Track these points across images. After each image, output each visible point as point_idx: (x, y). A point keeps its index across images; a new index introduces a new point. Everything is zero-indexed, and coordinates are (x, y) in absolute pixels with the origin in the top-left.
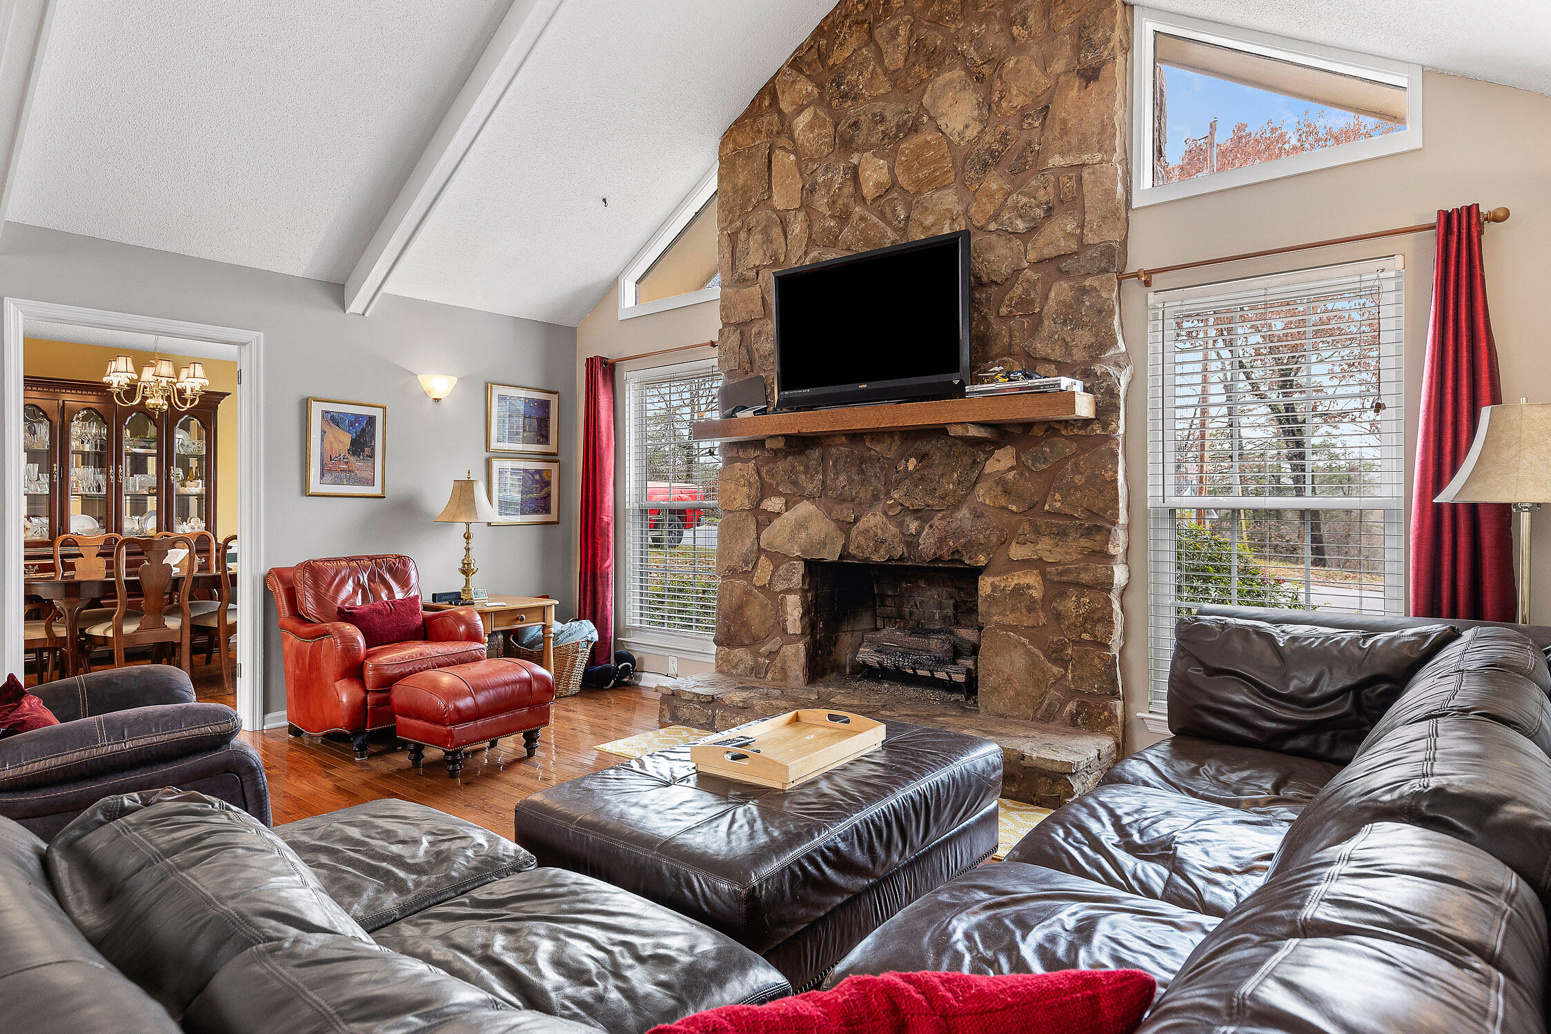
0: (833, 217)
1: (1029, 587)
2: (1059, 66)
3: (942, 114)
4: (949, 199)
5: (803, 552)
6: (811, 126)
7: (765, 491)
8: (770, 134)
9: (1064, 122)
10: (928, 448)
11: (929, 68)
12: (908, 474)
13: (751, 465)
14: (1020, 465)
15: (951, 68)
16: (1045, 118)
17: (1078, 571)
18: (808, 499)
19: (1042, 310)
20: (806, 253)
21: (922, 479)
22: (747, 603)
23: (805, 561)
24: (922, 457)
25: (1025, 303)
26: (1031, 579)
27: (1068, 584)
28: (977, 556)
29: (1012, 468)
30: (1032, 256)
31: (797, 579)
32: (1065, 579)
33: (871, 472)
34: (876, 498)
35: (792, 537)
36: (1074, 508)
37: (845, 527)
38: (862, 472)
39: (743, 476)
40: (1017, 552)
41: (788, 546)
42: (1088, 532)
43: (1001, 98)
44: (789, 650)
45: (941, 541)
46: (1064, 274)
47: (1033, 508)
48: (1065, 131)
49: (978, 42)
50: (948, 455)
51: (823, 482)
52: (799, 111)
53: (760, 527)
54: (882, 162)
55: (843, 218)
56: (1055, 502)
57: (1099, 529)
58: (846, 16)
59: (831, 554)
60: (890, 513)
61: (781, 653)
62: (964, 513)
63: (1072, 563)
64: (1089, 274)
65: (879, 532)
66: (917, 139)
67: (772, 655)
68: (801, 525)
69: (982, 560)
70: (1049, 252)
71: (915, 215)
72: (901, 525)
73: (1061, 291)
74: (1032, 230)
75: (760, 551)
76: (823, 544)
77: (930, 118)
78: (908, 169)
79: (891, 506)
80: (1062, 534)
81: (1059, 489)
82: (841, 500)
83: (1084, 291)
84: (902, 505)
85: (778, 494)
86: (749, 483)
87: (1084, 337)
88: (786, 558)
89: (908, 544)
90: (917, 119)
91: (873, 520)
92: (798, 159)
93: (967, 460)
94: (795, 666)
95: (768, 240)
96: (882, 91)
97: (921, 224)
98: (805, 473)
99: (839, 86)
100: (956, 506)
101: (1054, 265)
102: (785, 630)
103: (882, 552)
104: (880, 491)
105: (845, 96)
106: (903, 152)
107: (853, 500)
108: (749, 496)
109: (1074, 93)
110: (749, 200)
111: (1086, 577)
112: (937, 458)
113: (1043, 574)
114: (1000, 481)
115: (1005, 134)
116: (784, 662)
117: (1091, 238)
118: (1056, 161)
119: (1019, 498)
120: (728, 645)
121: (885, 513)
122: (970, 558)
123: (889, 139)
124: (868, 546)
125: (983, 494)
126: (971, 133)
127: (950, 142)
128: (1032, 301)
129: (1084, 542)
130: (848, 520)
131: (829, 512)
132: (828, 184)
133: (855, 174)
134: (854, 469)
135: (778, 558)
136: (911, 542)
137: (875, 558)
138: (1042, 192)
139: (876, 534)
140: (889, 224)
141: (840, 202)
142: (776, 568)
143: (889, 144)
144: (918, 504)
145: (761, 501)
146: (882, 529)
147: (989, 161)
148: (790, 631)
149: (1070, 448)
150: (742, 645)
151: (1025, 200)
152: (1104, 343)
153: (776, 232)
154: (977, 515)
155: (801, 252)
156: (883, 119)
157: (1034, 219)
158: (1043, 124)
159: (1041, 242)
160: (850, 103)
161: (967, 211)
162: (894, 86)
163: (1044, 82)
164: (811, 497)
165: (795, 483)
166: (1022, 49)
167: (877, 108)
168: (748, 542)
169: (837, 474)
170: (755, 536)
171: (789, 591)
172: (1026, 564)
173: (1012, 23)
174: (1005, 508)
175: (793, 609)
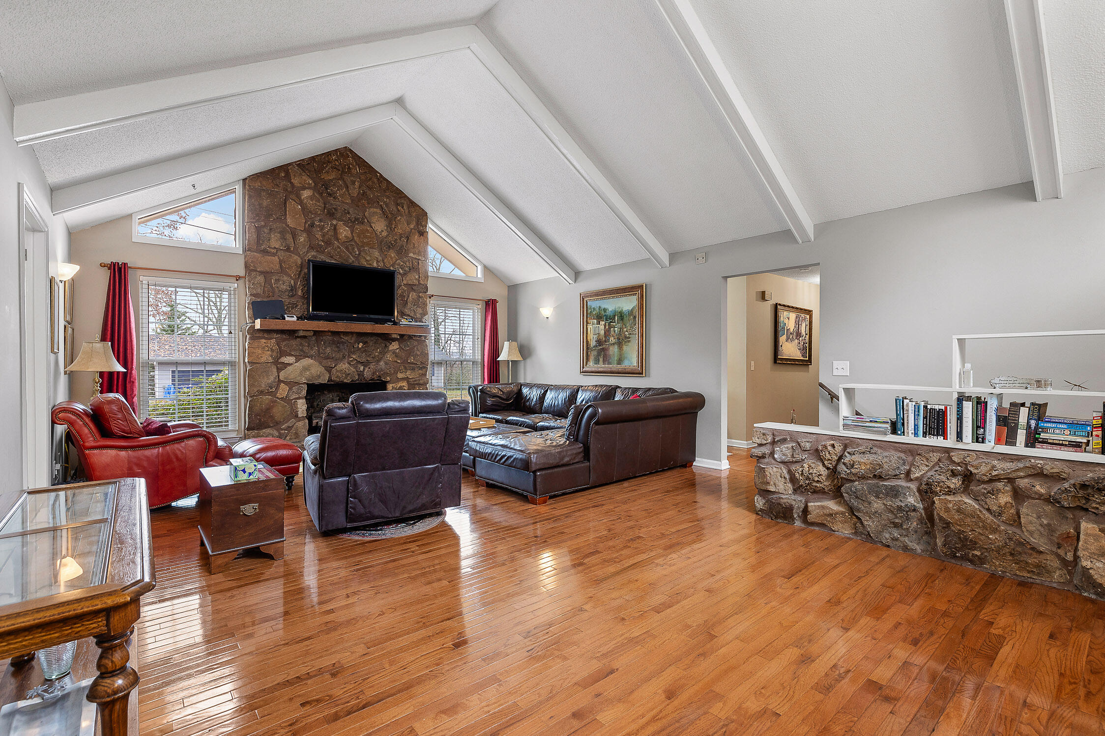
0: (323, 241)
1: (404, 386)
2: (412, 226)
3: (373, 222)
4: (376, 254)
5: (308, 380)
6: (311, 198)
7: (283, 353)
8: (285, 190)
9: (414, 244)
10: (367, 340)
11: (368, 204)
12: (359, 349)
13: (273, 341)
14: (400, 348)
15: (376, 207)
16: (408, 240)
17: (419, 380)
18: (309, 357)
19: (407, 300)
20: (308, 252)
21: (365, 351)
22: (273, 407)
23: (308, 384)
24: (365, 343)
25: (402, 296)
26: (405, 384)
27: (416, 384)
28: (386, 377)
29: (398, 349)
30: (405, 282)
31: (304, 393)
32: (415, 383)
33: (341, 347)
34: (344, 357)
35: (301, 374)
36: (416, 361)
37: (329, 369)
38: (338, 347)
39: (267, 346)
40: (400, 376)
41: (298, 378)
42: (421, 369)
43: (395, 227)
44: (300, 424)
45: (374, 373)
46: (414, 290)
47: (405, 362)
48: (414, 247)
49: (387, 205)
50: (375, 343)
51: (319, 351)
52: (304, 188)
53: (279, 370)
54: (347, 228)
55: (328, 243)
56: (411, 360)
57: (424, 367)
58: (329, 162)
59: (324, 380)
60: (352, 363)
61: (295, 426)
62: (382, 363)
63: (416, 378)
64: (421, 292)
65: (347, 371)
66: (363, 227)
67: (289, 428)
68: (306, 369)
69: (388, 379)
70: (410, 282)
71: (362, 254)
72: (355, 368)
73: (413, 295)
74: (405, 274)
75: (280, 381)
76: (319, 377)
77: (368, 221)
78: (359, 236)
79: (352, 361)
80: (413, 369)
81: (412, 355)
82: (327, 358)
83: (420, 297)
84: (356, 360)
85: (292, 355)
86: (271, 349)
87: (420, 311)
88: (298, 383)
89: (359, 375)
90: (363, 219)
91: (344, 366)
92: (303, 209)
93: (383, 345)
94: (303, 430)
95: (283, 238)
96: (347, 201)
97: (365, 259)
98: (308, 346)
99: (327, 189)
100: (379, 361)
101: (411, 287)
102: (297, 416)
103: (348, 378)
104: (346, 355)
105: (330, 195)
106: (357, 229)
107: (333, 358)
108: (271, 356)
109: (416, 237)
110: (271, 215)
111: (421, 382)
112: (371, 344)
113: (408, 382)
114: (394, 353)
115: (396, 240)
116: (297, 429)
117: (422, 282)
118: (411, 255)
119: (401, 358)
120: (258, 429)
121: (349, 364)
122: (384, 378)
123: (351, 221)
124: (342, 376)
125: (389, 357)
126: (384, 234)
127: (376, 234)
128: (405, 296)
129: (420, 372)
130: (332, 366)
131: (321, 363)
132: (322, 228)
133: (335, 228)
134: (334, 346)
135: (291, 384)
136: (361, 374)
137: (345, 381)
138: (408, 263)
139: (346, 372)
140: (351, 254)
141: (327, 236)
142: (290, 389)
143: (352, 223)
144: (364, 360)
145: (280, 358)
146: (348, 370)
147: (390, 246)
148: (300, 416)
149: (415, 343)
150: (269, 427)
151: (402, 263)
152: (425, 313)
153: (289, 236)
154: (386, 364)
155: (305, 250)
156: (349, 213)
157: (405, 271)
158: (407, 241)
159: (408, 279)
160: (332, 198)
161: (383, 260)
162: (352, 201)
163: (408, 229)
164: (311, 357)
165: (302, 350)
166: (401, 215)
167: (346, 207)
168: (272, 378)
169: (326, 348)
170: (277, 374)
171: (299, 398)
172: (403, 379)
173: (398, 204)
174: (396, 361)
175: (302, 406)
